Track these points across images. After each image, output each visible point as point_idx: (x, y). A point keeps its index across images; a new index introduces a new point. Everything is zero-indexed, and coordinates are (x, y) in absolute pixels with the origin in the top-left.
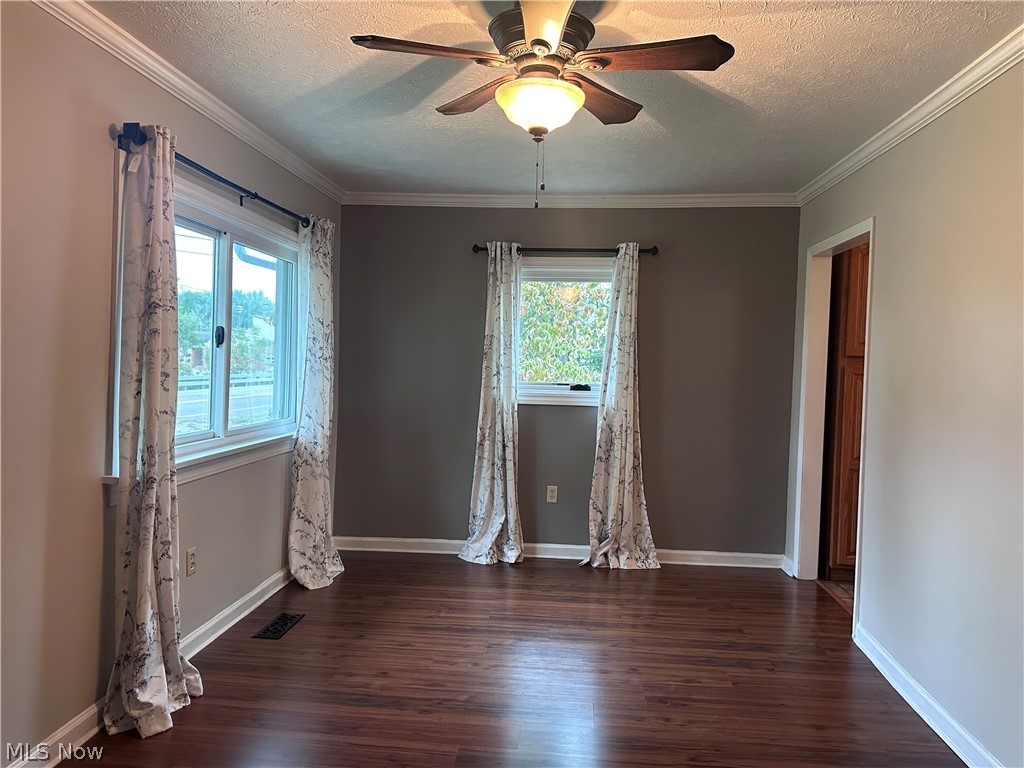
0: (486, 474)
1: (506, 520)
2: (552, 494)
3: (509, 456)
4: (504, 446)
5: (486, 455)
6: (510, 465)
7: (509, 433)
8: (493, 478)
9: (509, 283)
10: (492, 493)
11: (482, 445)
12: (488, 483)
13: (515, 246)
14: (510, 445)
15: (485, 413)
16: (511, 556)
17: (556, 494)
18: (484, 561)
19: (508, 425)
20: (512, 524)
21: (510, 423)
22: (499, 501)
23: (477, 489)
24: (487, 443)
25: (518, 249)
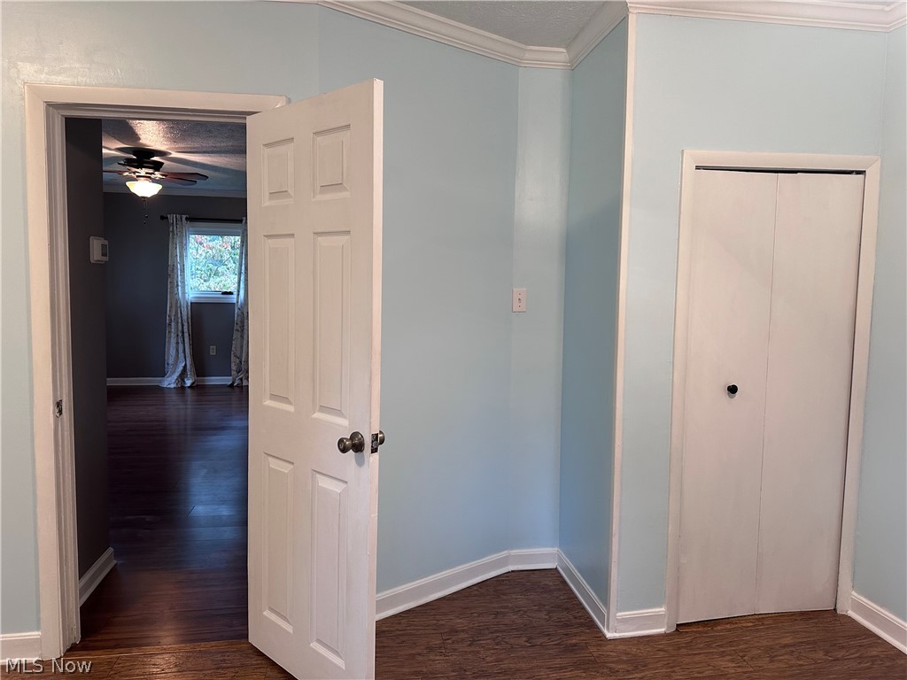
0: (173, 341)
1: (186, 364)
2: (213, 351)
3: (186, 330)
4: (183, 326)
5: (173, 330)
6: (186, 335)
7: (185, 318)
8: (178, 343)
9: (181, 237)
10: (177, 350)
11: (170, 325)
12: (174, 345)
13: (184, 217)
14: (186, 324)
15: (171, 307)
16: (188, 383)
17: (215, 350)
18: (172, 386)
19: (184, 313)
20: (188, 367)
21: (186, 312)
22: (181, 355)
23: (169, 349)
24: (173, 324)
25: (186, 219)
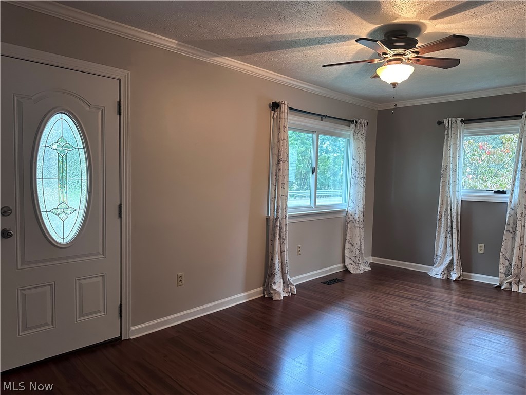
0: (443, 235)
1: (453, 258)
2: (481, 248)
3: (454, 226)
4: (452, 221)
5: (443, 225)
6: (455, 231)
7: (454, 215)
8: (446, 237)
9: (456, 139)
10: (446, 244)
11: (440, 220)
12: (443, 239)
14: (455, 221)
15: (442, 204)
16: (454, 277)
17: (483, 249)
18: (439, 277)
19: (454, 211)
20: (455, 261)
21: (456, 209)
22: (449, 249)
23: (438, 242)
24: (443, 220)
25: (462, 121)
